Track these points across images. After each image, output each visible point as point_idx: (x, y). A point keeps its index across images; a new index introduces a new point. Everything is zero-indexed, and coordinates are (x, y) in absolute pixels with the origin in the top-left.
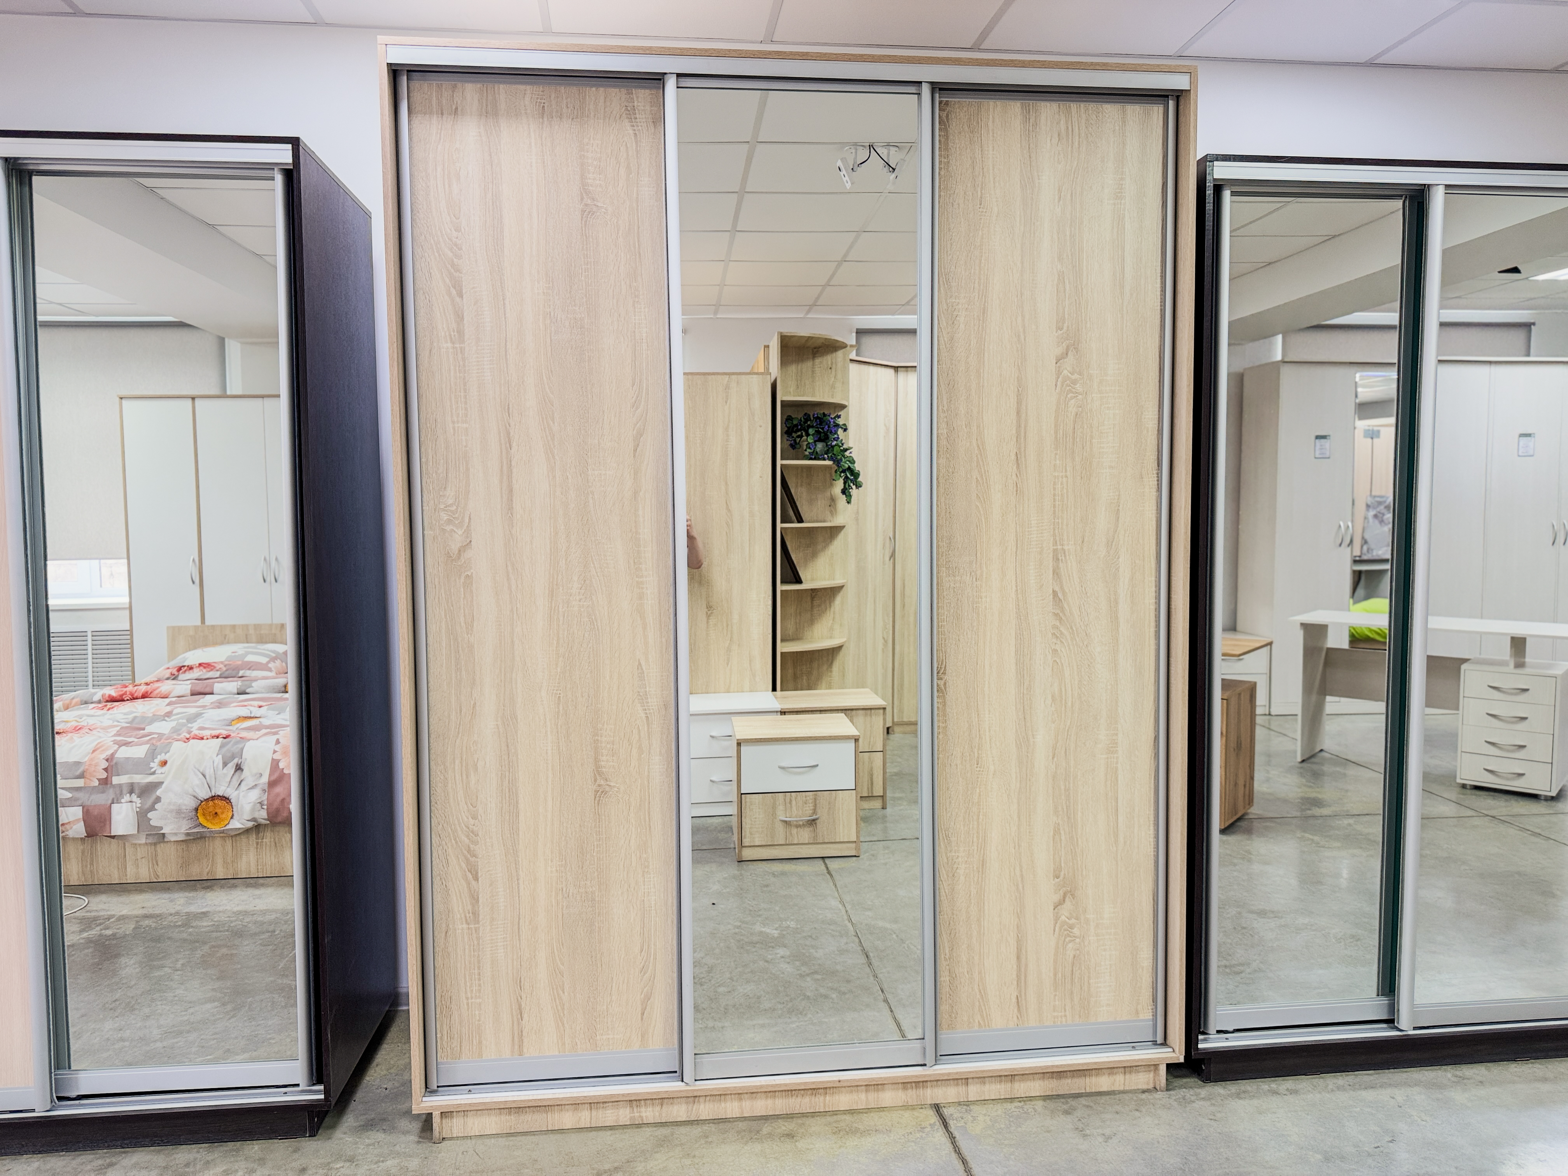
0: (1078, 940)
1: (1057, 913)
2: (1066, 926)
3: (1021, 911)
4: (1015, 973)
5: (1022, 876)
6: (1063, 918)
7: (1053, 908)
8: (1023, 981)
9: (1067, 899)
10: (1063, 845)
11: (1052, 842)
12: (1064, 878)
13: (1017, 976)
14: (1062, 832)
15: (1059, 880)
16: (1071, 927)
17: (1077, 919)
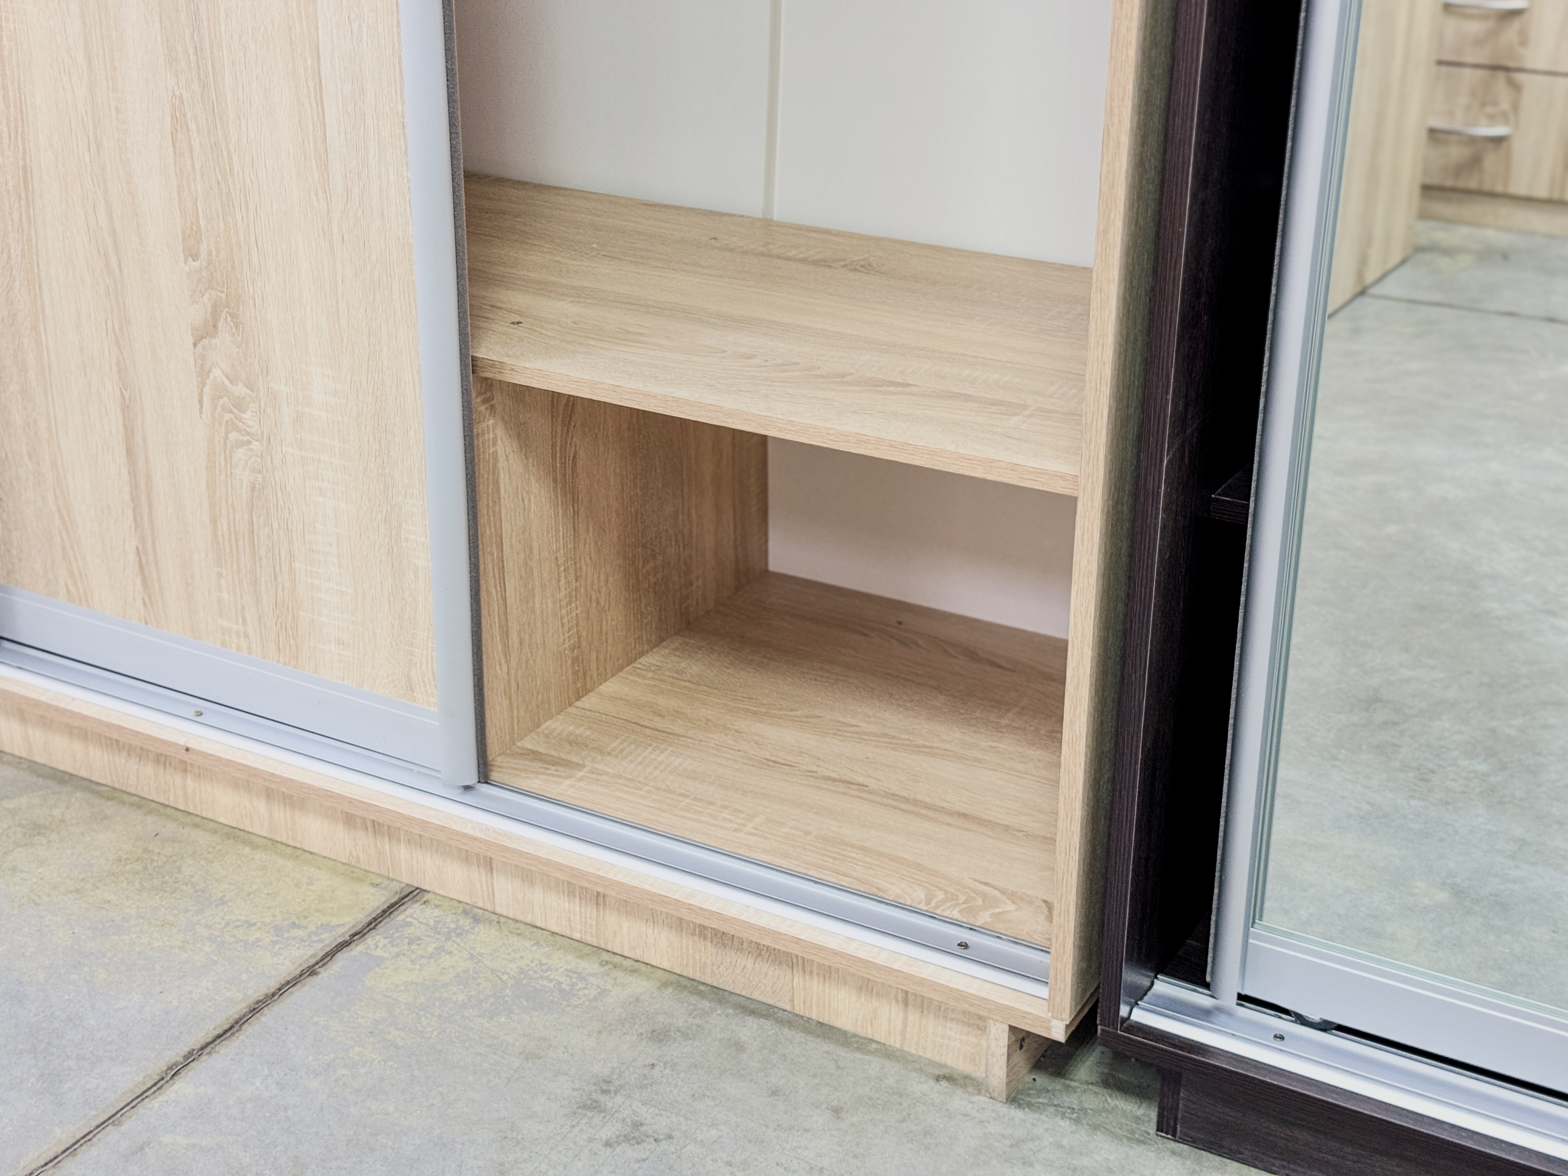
0: (256, 445)
1: (203, 357)
2: (225, 399)
3: (121, 330)
4: (126, 489)
5: (113, 232)
6: (217, 373)
7: (190, 340)
8: (146, 516)
9: (221, 324)
10: (198, 165)
11: (171, 149)
12: (209, 262)
13: (133, 500)
14: (193, 127)
15: (197, 264)
16: (239, 404)
17: (250, 386)
